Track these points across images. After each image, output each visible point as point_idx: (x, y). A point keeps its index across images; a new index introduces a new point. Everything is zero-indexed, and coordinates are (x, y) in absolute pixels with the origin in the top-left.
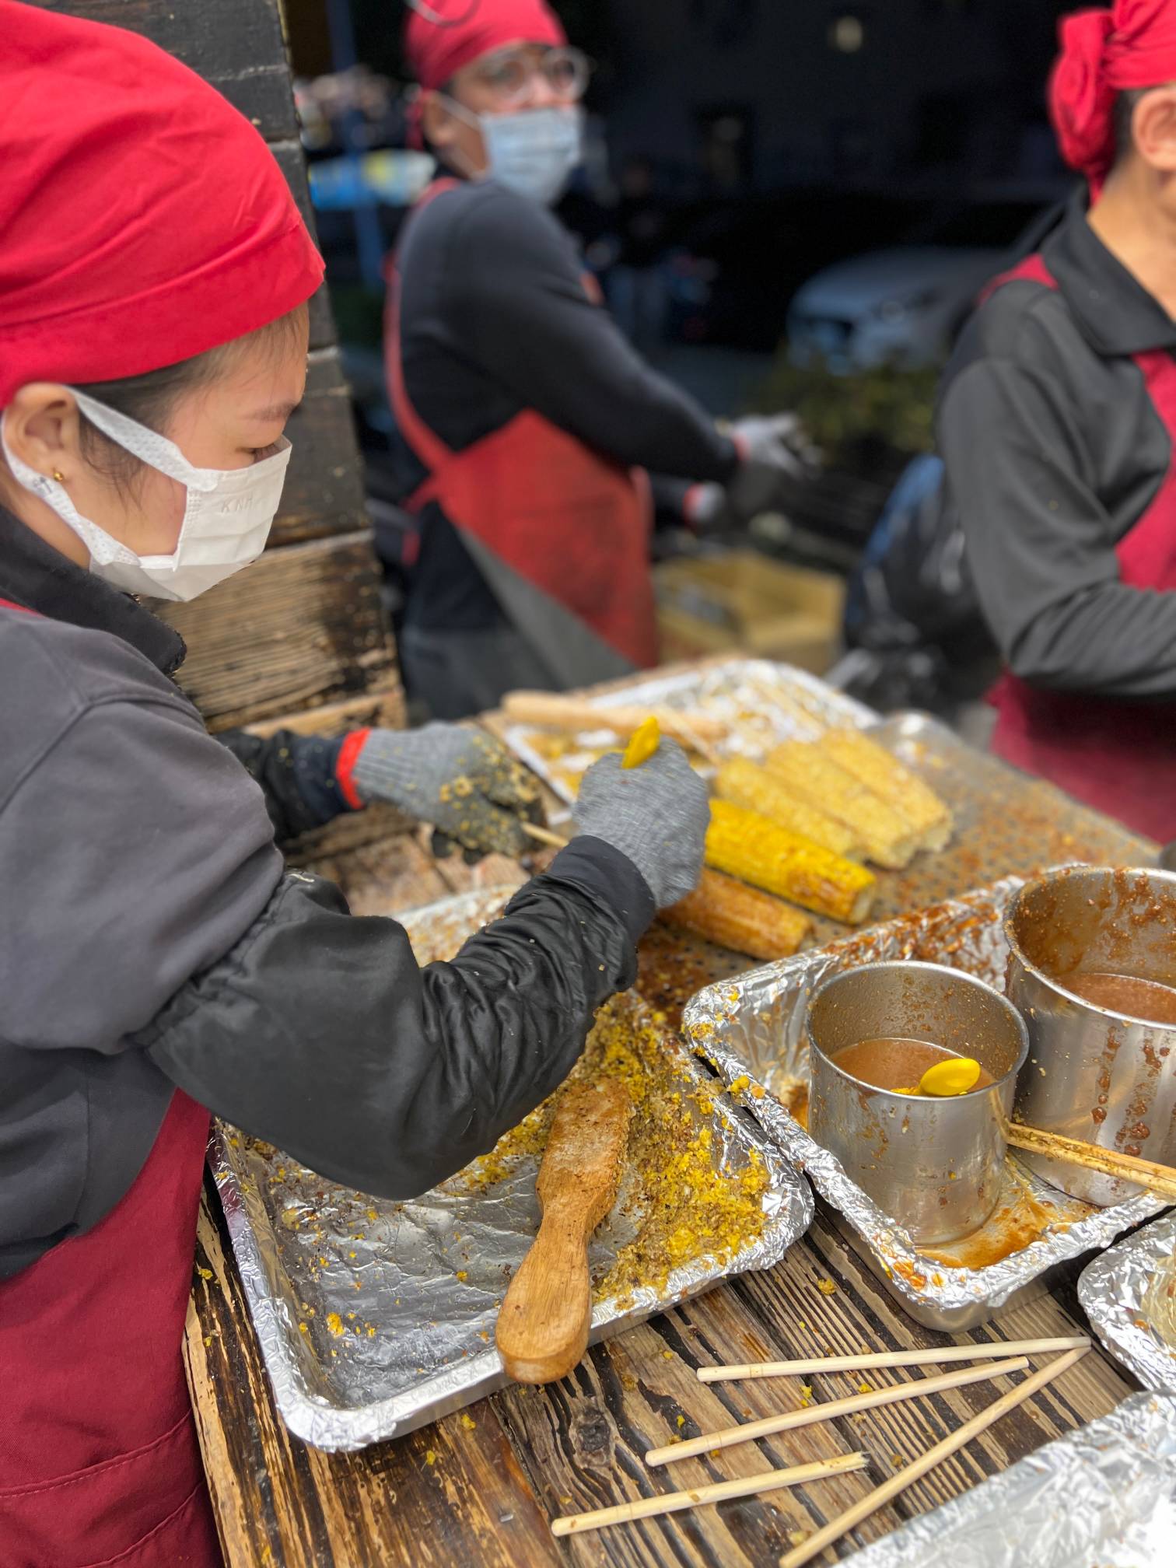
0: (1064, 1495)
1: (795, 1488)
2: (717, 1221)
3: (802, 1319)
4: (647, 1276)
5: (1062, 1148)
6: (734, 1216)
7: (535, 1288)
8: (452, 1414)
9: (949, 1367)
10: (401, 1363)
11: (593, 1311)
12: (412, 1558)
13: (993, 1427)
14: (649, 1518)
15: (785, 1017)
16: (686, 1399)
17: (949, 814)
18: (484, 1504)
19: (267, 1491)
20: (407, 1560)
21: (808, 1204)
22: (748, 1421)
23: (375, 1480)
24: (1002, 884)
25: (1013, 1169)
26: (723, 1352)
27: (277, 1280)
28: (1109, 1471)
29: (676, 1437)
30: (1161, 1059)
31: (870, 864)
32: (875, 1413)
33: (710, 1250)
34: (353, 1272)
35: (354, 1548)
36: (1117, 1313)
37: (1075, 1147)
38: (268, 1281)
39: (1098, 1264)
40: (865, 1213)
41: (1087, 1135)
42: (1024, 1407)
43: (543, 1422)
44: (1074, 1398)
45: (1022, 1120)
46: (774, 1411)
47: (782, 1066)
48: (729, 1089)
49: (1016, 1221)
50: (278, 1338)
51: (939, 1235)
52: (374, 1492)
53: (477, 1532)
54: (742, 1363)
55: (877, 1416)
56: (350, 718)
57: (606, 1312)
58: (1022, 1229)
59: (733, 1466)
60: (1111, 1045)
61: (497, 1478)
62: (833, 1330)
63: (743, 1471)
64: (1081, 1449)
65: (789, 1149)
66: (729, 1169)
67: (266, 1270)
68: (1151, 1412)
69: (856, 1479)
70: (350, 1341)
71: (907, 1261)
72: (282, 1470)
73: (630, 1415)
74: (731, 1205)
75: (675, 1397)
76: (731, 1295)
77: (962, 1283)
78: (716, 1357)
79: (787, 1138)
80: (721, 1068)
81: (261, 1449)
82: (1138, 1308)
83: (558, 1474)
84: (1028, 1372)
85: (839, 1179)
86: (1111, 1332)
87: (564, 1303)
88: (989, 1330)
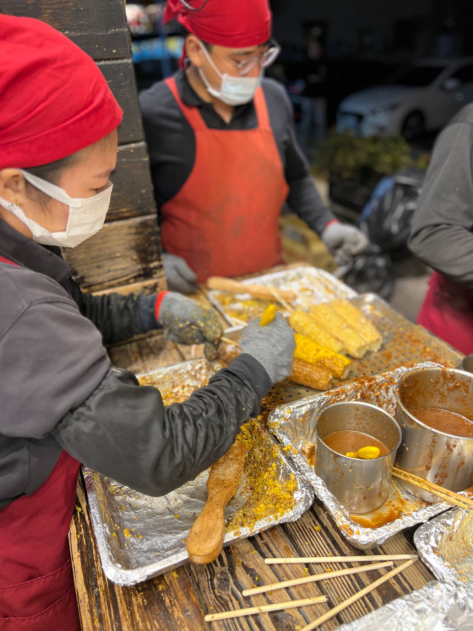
0: (401, 620)
1: (299, 608)
2: (276, 502)
3: (307, 541)
4: (247, 523)
5: (413, 479)
6: (283, 500)
7: (203, 526)
8: (170, 571)
9: (362, 563)
10: (151, 550)
11: (225, 536)
12: (151, 626)
13: (378, 589)
14: (242, 616)
15: (309, 419)
16: (260, 570)
17: (381, 338)
18: (179, 607)
19: (98, 597)
20: (149, 627)
21: (312, 497)
22: (283, 581)
23: (139, 595)
24: (399, 369)
25: (394, 484)
26: (275, 552)
27: (105, 516)
28: (418, 611)
29: (255, 586)
30: (453, 448)
31: (348, 356)
32: (332, 580)
33: (272, 514)
34: (135, 512)
35: (130, 621)
36: (428, 548)
37: (418, 479)
38: (101, 517)
39: (423, 528)
40: (333, 504)
41: (423, 475)
42: (390, 581)
43: (204, 576)
44: (410, 578)
45: (399, 466)
46: (293, 577)
47: (307, 438)
48: (284, 449)
49: (393, 506)
50: (104, 540)
51: (363, 510)
52: (138, 600)
53: (176, 618)
54: (282, 557)
55: (333, 581)
56: (145, 288)
57: (230, 537)
58: (396, 509)
59: (276, 598)
60: (434, 442)
61: (185, 597)
62: (319, 546)
63: (279, 600)
64: (408, 602)
65: (305, 476)
66: (282, 480)
67: (101, 513)
68: (437, 589)
69: (323, 606)
70: (132, 540)
71: (347, 524)
72: (104, 589)
73: (238, 575)
74: (282, 495)
75: (255, 569)
76: (280, 529)
77: (367, 534)
78: (272, 554)
79: (304, 471)
80: (281, 441)
81: (97, 580)
82: (436, 546)
83: (209, 597)
84: (393, 567)
85: (323, 489)
86: (425, 555)
87: (213, 533)
88: (380, 550)
